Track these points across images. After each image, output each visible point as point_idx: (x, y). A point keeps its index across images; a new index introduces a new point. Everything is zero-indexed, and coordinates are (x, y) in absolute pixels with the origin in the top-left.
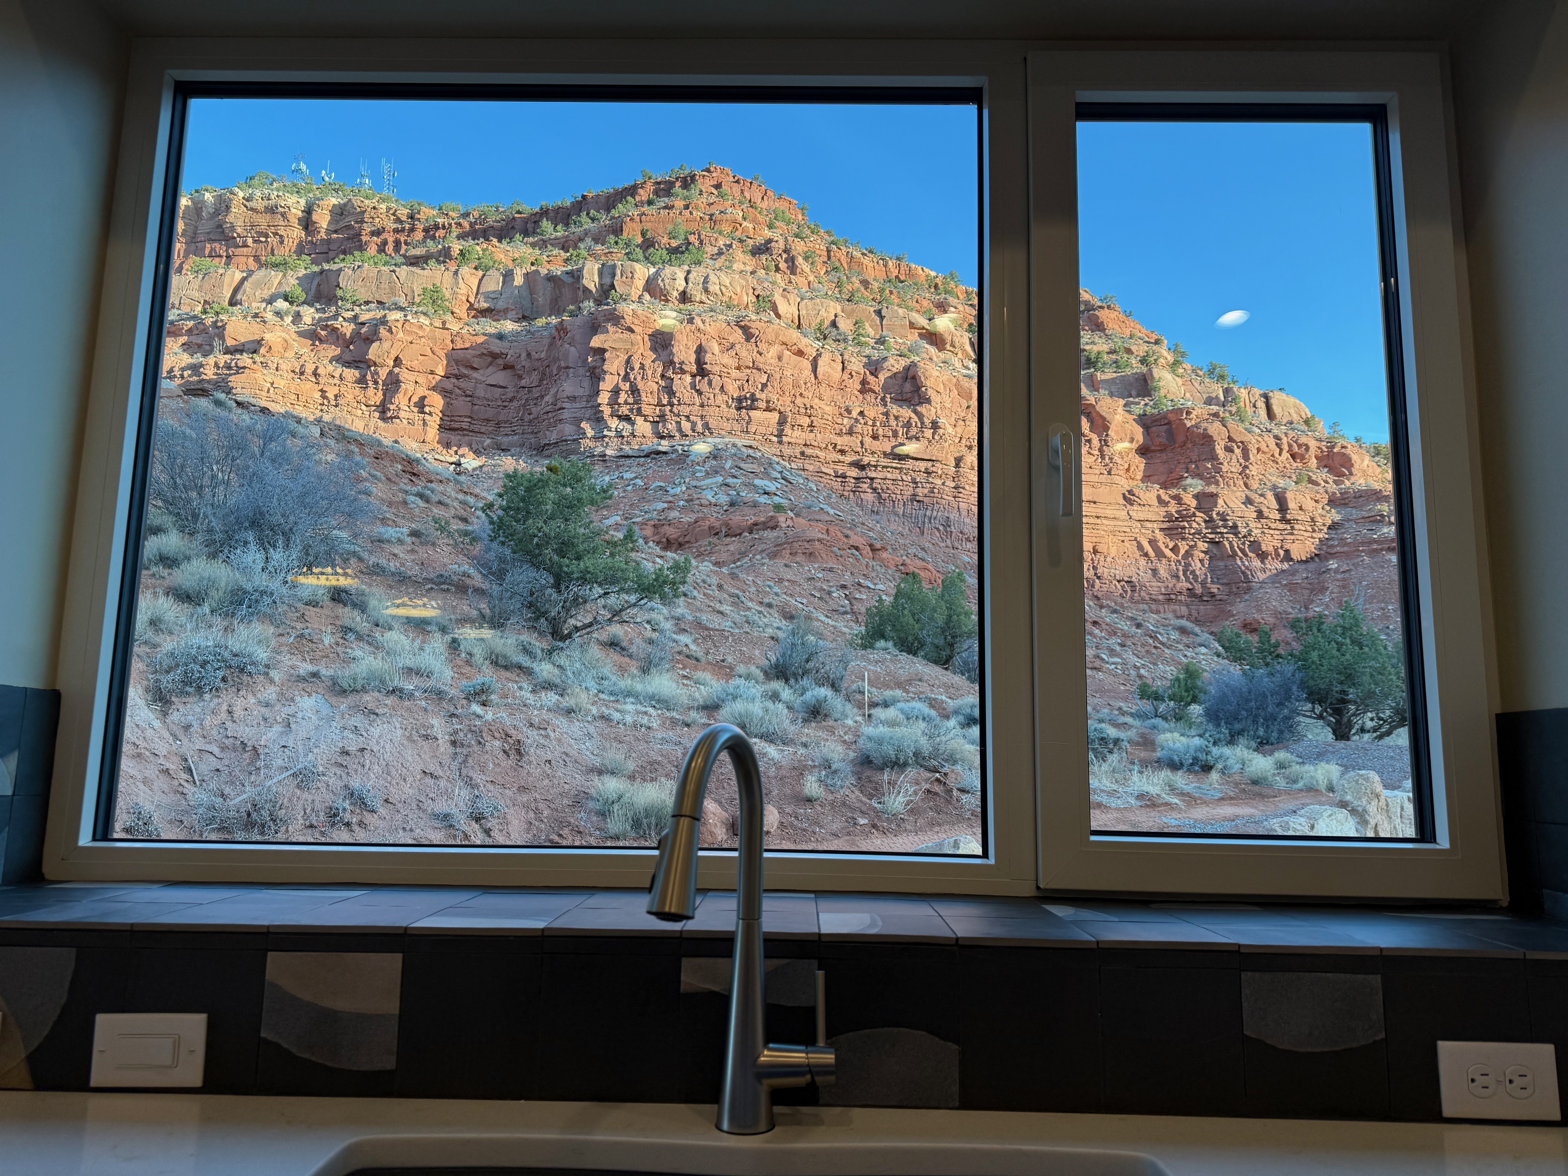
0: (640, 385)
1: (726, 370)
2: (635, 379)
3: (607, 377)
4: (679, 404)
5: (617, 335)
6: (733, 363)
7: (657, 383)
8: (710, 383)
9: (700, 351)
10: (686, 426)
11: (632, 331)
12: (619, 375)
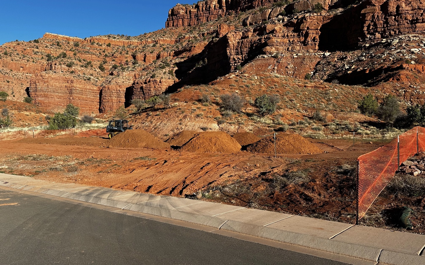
0: (377, 22)
1: (407, 12)
2: (375, 21)
3: (366, 22)
4: (390, 26)
5: (369, 8)
6: (410, 9)
7: (383, 21)
8: (401, 18)
9: (398, 7)
10: (392, 32)
11: (374, 6)
12: (370, 20)
